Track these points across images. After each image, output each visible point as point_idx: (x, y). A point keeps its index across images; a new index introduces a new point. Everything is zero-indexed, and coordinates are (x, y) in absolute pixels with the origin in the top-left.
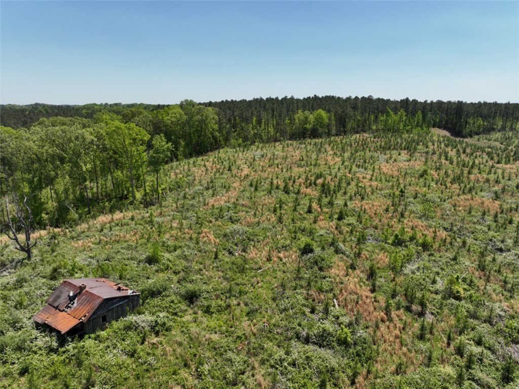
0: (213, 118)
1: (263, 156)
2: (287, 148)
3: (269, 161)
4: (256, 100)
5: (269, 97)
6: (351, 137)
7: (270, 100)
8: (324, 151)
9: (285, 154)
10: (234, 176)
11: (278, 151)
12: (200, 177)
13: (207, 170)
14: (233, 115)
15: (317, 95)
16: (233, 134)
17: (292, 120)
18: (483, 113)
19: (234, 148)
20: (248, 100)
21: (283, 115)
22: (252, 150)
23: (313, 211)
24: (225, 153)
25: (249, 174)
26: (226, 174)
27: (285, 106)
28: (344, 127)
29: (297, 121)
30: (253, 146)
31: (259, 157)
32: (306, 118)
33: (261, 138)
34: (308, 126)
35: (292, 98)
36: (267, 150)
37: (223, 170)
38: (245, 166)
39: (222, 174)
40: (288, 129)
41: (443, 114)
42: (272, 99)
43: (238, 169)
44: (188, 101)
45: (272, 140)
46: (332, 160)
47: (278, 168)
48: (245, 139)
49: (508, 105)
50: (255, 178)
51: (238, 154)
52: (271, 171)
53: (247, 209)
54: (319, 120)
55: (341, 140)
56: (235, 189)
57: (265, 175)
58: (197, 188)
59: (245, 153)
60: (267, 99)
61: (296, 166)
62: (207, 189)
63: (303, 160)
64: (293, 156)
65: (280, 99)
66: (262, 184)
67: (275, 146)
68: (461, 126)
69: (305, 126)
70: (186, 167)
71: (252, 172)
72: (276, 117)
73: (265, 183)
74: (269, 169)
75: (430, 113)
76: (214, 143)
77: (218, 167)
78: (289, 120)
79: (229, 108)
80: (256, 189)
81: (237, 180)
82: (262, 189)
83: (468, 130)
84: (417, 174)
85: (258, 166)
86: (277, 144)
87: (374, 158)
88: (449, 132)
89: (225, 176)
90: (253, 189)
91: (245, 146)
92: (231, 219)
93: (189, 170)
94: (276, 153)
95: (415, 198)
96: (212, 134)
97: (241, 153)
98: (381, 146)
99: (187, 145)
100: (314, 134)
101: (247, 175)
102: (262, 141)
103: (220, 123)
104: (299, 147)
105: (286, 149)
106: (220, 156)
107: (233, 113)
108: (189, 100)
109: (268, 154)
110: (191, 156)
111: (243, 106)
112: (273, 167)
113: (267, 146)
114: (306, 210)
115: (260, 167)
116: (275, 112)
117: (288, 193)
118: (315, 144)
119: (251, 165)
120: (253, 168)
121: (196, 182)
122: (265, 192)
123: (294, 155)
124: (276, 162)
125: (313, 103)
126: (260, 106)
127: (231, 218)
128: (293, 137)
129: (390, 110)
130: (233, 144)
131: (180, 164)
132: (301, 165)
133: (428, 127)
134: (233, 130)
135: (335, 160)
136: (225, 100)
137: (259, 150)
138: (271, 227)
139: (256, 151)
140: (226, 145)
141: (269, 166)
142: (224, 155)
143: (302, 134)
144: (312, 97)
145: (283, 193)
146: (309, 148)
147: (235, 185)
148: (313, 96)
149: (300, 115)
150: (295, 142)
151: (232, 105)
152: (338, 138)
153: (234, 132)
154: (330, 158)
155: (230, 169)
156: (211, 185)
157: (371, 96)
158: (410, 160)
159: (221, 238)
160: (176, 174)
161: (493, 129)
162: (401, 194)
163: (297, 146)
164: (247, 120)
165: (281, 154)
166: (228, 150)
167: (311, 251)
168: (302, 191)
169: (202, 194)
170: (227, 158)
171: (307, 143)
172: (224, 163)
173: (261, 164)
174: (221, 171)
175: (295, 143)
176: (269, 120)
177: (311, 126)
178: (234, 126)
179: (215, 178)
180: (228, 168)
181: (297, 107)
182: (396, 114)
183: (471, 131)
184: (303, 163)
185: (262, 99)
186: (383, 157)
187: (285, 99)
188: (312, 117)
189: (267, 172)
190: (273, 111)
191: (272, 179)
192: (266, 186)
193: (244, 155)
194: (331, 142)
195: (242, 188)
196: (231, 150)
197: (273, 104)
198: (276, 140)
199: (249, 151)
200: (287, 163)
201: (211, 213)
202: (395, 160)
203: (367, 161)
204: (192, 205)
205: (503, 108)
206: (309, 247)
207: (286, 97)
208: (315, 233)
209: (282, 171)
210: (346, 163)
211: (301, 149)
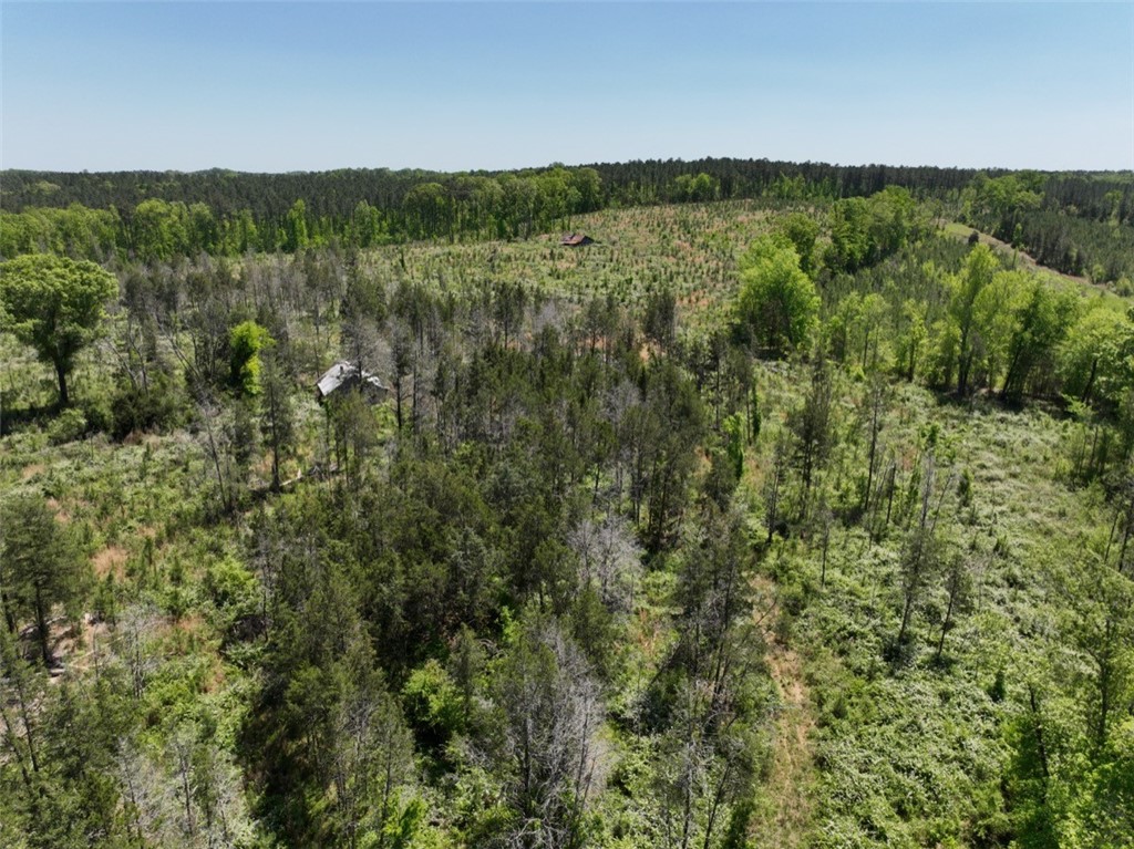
0: (597, 180)
4: (633, 163)
6: (736, 202)
7: (650, 163)
15: (711, 157)
17: (673, 183)
19: (614, 209)
20: (622, 163)
21: (664, 179)
27: (667, 169)
28: (730, 192)
29: (678, 184)
30: (632, 209)
32: (688, 182)
33: (640, 201)
34: (690, 190)
35: (679, 161)
40: (669, 193)
42: (654, 162)
45: (651, 204)
48: (624, 201)
51: (618, 215)
54: (701, 185)
55: (725, 205)
59: (625, 212)
60: (647, 162)
69: (686, 190)
72: (656, 182)
78: (670, 184)
86: (655, 207)
91: (625, 207)
96: (594, 195)
97: (621, 213)
100: (695, 198)
102: (640, 203)
103: (601, 185)
113: (646, 209)
116: (656, 176)
126: (638, 169)
128: (672, 201)
130: (613, 205)
139: (636, 211)
140: (606, 206)
143: (682, 198)
149: (682, 178)
152: (722, 203)
164: (625, 184)
166: (609, 211)
176: (649, 184)
177: (692, 190)
185: (640, 162)
187: (670, 161)
188: (694, 182)
190: (653, 174)
193: (624, 214)
196: (611, 211)
198: (655, 204)
199: (629, 211)
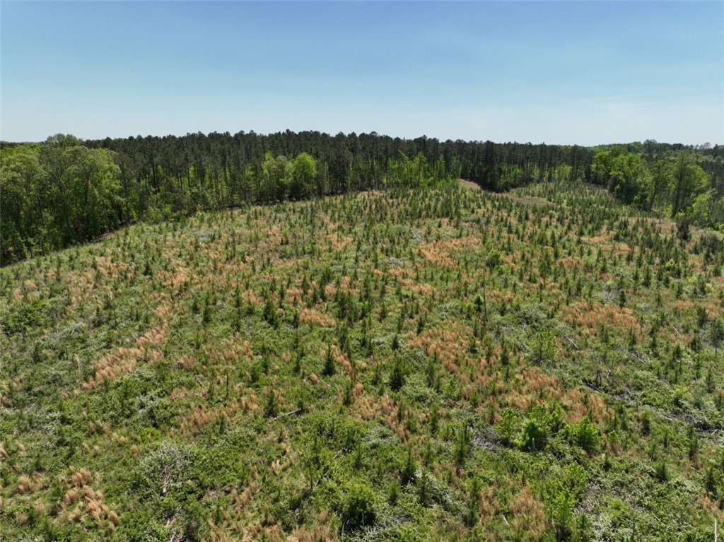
0: (110, 169)
1: (213, 239)
2: (255, 221)
3: (226, 248)
4: (191, 138)
5: (213, 132)
6: (355, 197)
7: (214, 136)
8: (320, 224)
9: (253, 232)
10: (158, 286)
11: (240, 226)
12: (82, 295)
13: (98, 277)
14: (151, 161)
15: (291, 130)
16: (155, 197)
17: (257, 170)
18: (518, 158)
19: (157, 223)
20: (177, 137)
21: (242, 162)
22: (191, 227)
23: (337, 368)
24: (137, 235)
25: (188, 279)
26: (141, 282)
27: (243, 147)
28: (343, 181)
29: (266, 171)
30: (192, 219)
31: (206, 239)
32: (282, 167)
33: (205, 202)
34: (287, 181)
36: (219, 226)
37: (135, 273)
38: (180, 261)
39: (132, 283)
40: (253, 185)
41: (468, 158)
42: (219, 136)
43: (166, 268)
44: (63, 136)
45: (227, 205)
46: (338, 241)
47: (244, 262)
48: (177, 205)
49: (543, 147)
50: (202, 289)
51: (166, 236)
52: (232, 270)
53: (192, 378)
54: (303, 170)
55: (342, 202)
56: (161, 323)
57: (221, 281)
58: (73, 324)
59: (178, 233)
60: (211, 135)
61: (277, 255)
62: (97, 324)
63: (287, 243)
64: (268, 236)
65: (232, 135)
66: (219, 303)
67: (234, 216)
68: (492, 176)
69: (281, 180)
70: (51, 272)
71: (195, 276)
72: (229, 166)
73: (224, 300)
74: (228, 266)
75: (454, 158)
76: (116, 216)
77: (124, 266)
78: (252, 170)
79: (142, 150)
80: (207, 320)
81: (164, 298)
82: (218, 316)
83: (502, 181)
84: (482, 261)
85: (205, 259)
86: (236, 212)
87: (404, 233)
88: (479, 185)
89: (139, 288)
90: (199, 318)
91: (178, 219)
92: (153, 417)
93: (58, 280)
94: (238, 231)
95: (502, 313)
96: (110, 198)
97: (170, 233)
98: (406, 211)
99: (59, 221)
100: (297, 193)
101: (186, 284)
103: (123, 177)
104: (276, 218)
105: (253, 222)
106: (128, 241)
107: (151, 159)
108: (66, 135)
109: (222, 233)
110: (66, 243)
111: (170, 145)
112: (235, 259)
113: (219, 216)
114: (322, 367)
115: (211, 264)
116: (228, 157)
117: (276, 326)
118: (302, 212)
119: (191, 260)
120: (197, 265)
121: (72, 310)
122: (227, 326)
123: (270, 233)
124: (239, 248)
125: (287, 143)
126: (200, 147)
127: (151, 415)
128: (262, 199)
129: (404, 155)
130: (154, 216)
131: (39, 265)
132: (286, 253)
133: (454, 177)
134: (153, 189)
135: (343, 241)
136: (135, 137)
137: (205, 226)
138: (252, 433)
139: (198, 228)
140: (140, 218)
141: (227, 259)
142: (136, 238)
143: (275, 194)
144: (283, 133)
145: (264, 323)
146: (293, 218)
147: (161, 310)
148: (285, 131)
149: (269, 162)
150: (267, 207)
151: (148, 145)
152: (336, 199)
153: (155, 193)
154: (334, 237)
155: (148, 272)
156: (105, 314)
157: (374, 132)
158: (461, 236)
159: (124, 496)
160: (25, 291)
161: (531, 180)
162: (477, 305)
163: (273, 217)
164: (178, 172)
165: (247, 232)
166: (145, 226)
167: (371, 519)
168: (301, 318)
169: (83, 341)
170: (142, 246)
171: (287, 210)
172: (137, 255)
173: (212, 255)
174: (129, 275)
175: (267, 210)
176: (219, 171)
177: (290, 180)
178: (155, 182)
179: (116, 296)
180: (144, 269)
181: (264, 148)
182: (411, 159)
183: (506, 183)
184: (288, 248)
185: (201, 135)
186: (418, 233)
187: (241, 135)
188: (290, 166)
189: (224, 274)
190: (224, 156)
191: (237, 292)
192: (227, 308)
193: (177, 238)
194: (328, 207)
195: (176, 319)
196: (150, 228)
197: (222, 143)
198: (233, 206)
199: (185, 230)
200: (259, 250)
201: (101, 404)
202: (439, 238)
203: (396, 240)
204: (56, 380)
205: (538, 151)
206: (364, 508)
207: (242, 132)
208: (359, 442)
209: (254, 269)
210: (364, 247)
211: (280, 221)
